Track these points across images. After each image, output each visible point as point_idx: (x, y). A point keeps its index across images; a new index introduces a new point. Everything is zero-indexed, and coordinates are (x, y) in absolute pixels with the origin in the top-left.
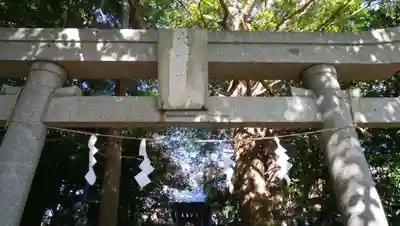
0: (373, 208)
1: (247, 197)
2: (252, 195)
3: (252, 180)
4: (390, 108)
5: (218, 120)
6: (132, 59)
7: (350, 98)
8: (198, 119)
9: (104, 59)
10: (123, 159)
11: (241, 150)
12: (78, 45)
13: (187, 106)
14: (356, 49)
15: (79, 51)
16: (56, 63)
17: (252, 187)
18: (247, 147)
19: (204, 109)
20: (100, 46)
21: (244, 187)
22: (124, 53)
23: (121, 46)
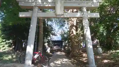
0: (88, 30)
1: (71, 35)
2: (72, 34)
3: (72, 31)
4: (94, 15)
5: (65, 16)
6: (51, 6)
7: (88, 13)
8: (62, 17)
9: (46, 6)
10: (43, 27)
11: (71, 25)
12: (41, 3)
13: (60, 14)
14: (90, 4)
15: (41, 4)
16: (38, 7)
17: (73, 33)
18: (72, 24)
19: (63, 15)
20: (45, 3)
21: (71, 33)
22: (49, 4)
23: (49, 3)
